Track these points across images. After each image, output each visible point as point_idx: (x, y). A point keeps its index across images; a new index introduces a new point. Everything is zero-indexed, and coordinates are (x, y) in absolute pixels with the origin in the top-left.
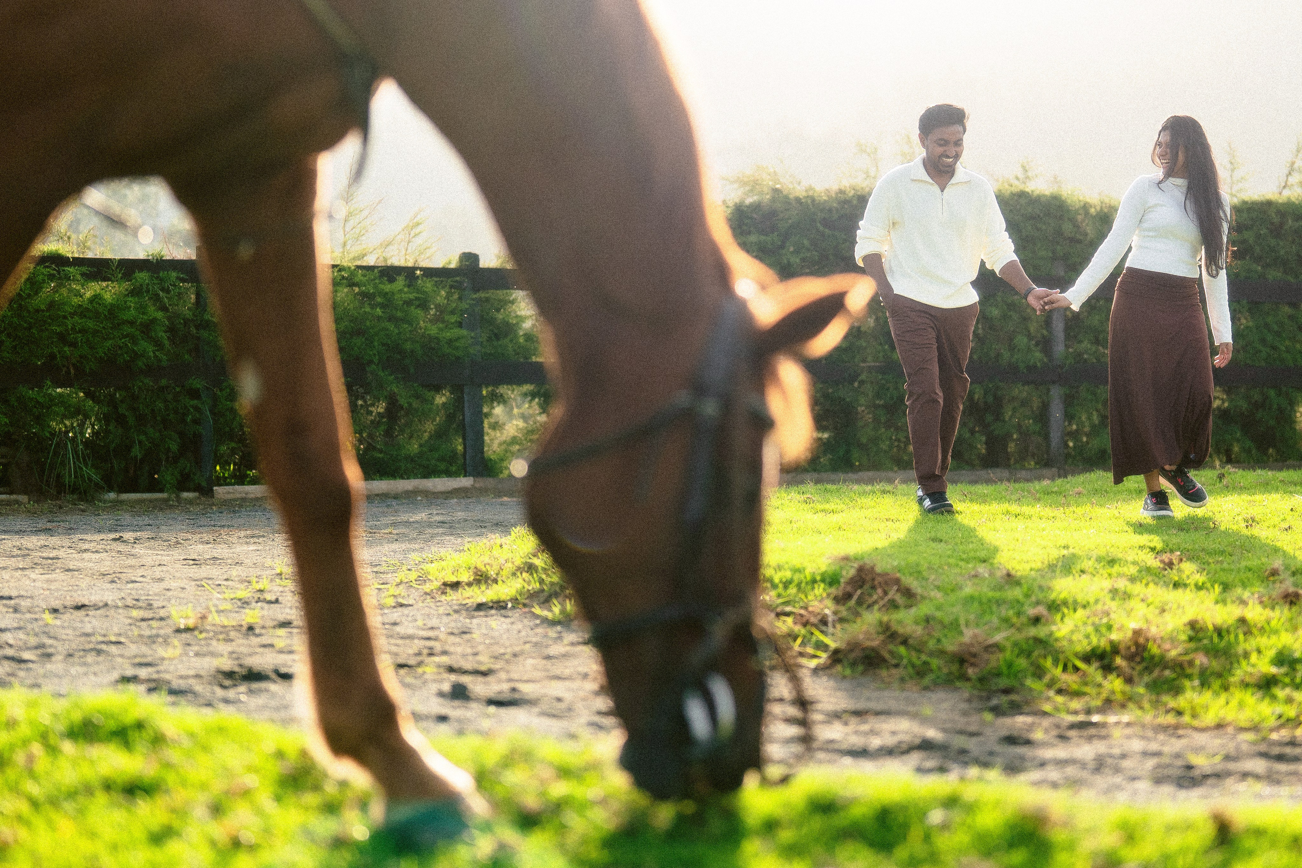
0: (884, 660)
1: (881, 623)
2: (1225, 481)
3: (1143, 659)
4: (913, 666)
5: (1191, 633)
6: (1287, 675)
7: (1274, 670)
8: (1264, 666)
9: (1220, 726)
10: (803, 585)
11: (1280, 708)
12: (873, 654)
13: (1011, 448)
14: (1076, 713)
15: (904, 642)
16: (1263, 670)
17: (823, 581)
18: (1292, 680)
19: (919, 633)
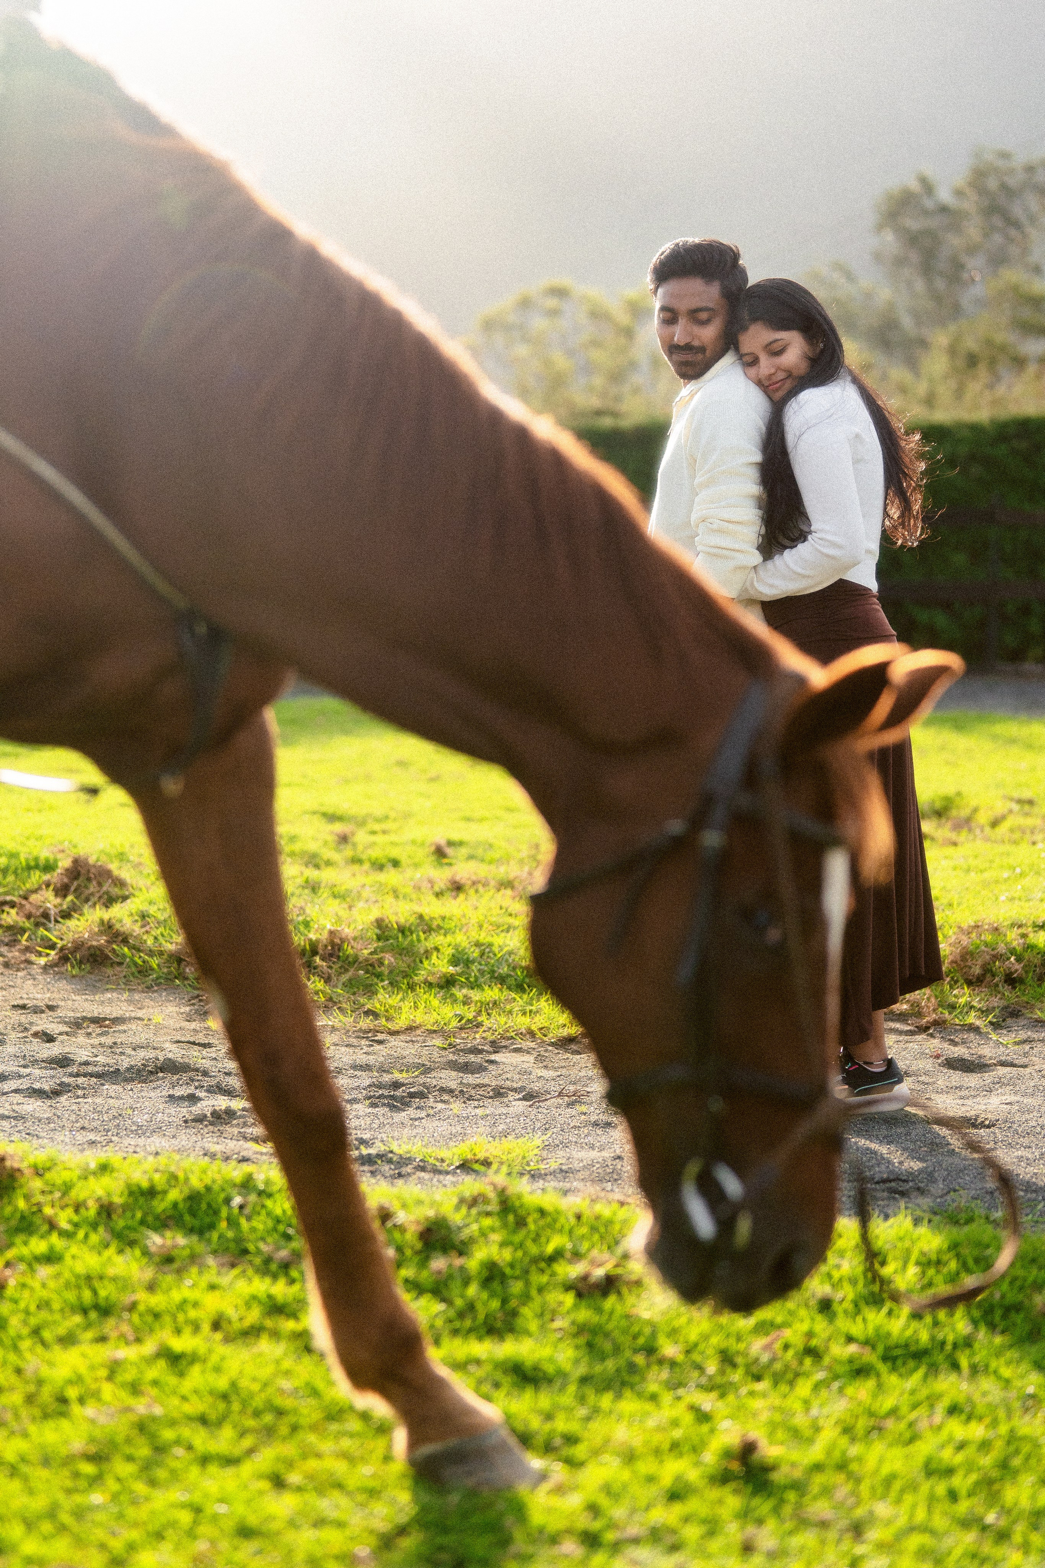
0: (107, 957)
1: (102, 921)
3: (339, 957)
4: (135, 964)
5: (377, 931)
6: (461, 975)
7: (451, 969)
8: (441, 965)
9: (410, 1029)
10: (19, 871)
11: (460, 1009)
12: (98, 952)
15: (125, 941)
16: (444, 970)
17: (37, 867)
18: (467, 979)
19: (137, 929)
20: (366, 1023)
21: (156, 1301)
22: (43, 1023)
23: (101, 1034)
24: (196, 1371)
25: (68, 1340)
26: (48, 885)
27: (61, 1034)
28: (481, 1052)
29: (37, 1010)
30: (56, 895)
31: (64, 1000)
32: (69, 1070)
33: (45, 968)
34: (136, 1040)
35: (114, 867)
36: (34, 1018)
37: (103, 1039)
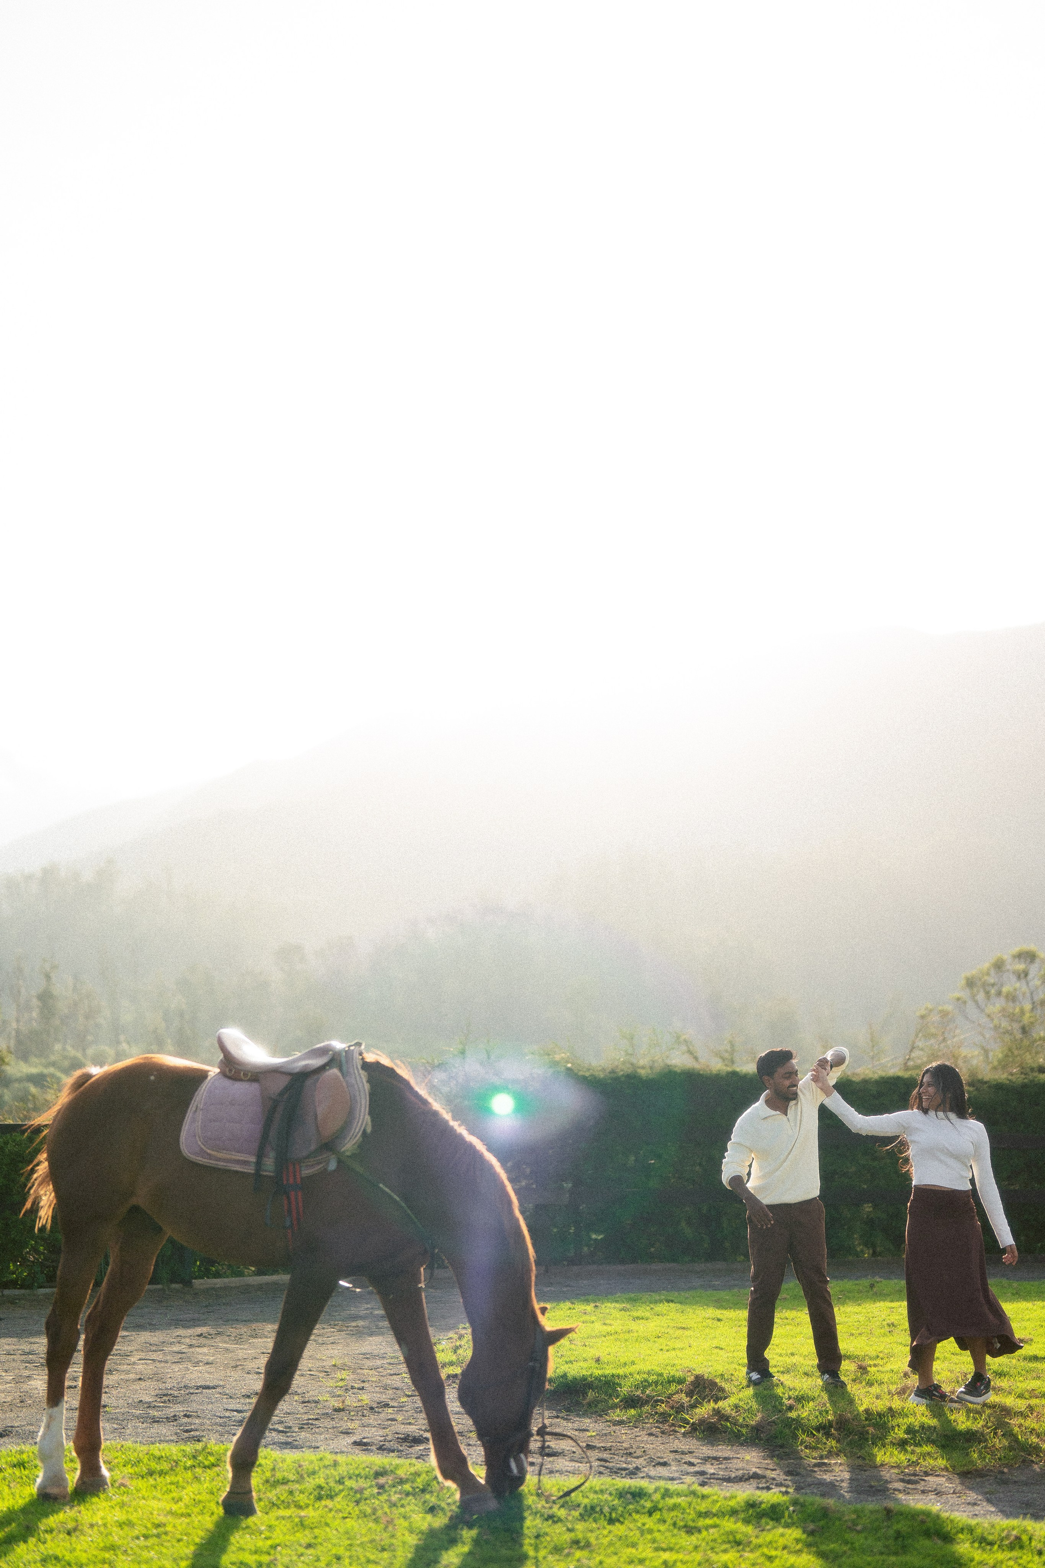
0: (718, 1429)
1: (714, 1409)
2: (875, 1289)
4: (734, 1432)
6: (911, 1439)
7: (906, 1436)
8: (901, 1434)
10: (665, 1383)
11: (909, 1456)
12: (714, 1426)
13: (727, 1244)
14: (815, 1458)
15: (727, 1420)
16: (901, 1436)
17: (674, 1381)
18: (914, 1441)
19: (734, 1414)
20: (860, 1462)
21: (760, 1541)
22: (688, 1458)
23: (719, 1464)
24: (777, 1560)
25: (725, 1551)
26: (682, 1391)
27: (698, 1463)
28: (918, 1475)
29: (683, 1453)
30: (687, 1396)
31: (697, 1449)
32: (706, 1476)
33: (684, 1435)
34: (738, 1467)
35: (718, 1380)
36: (683, 1456)
37: (720, 1466)
